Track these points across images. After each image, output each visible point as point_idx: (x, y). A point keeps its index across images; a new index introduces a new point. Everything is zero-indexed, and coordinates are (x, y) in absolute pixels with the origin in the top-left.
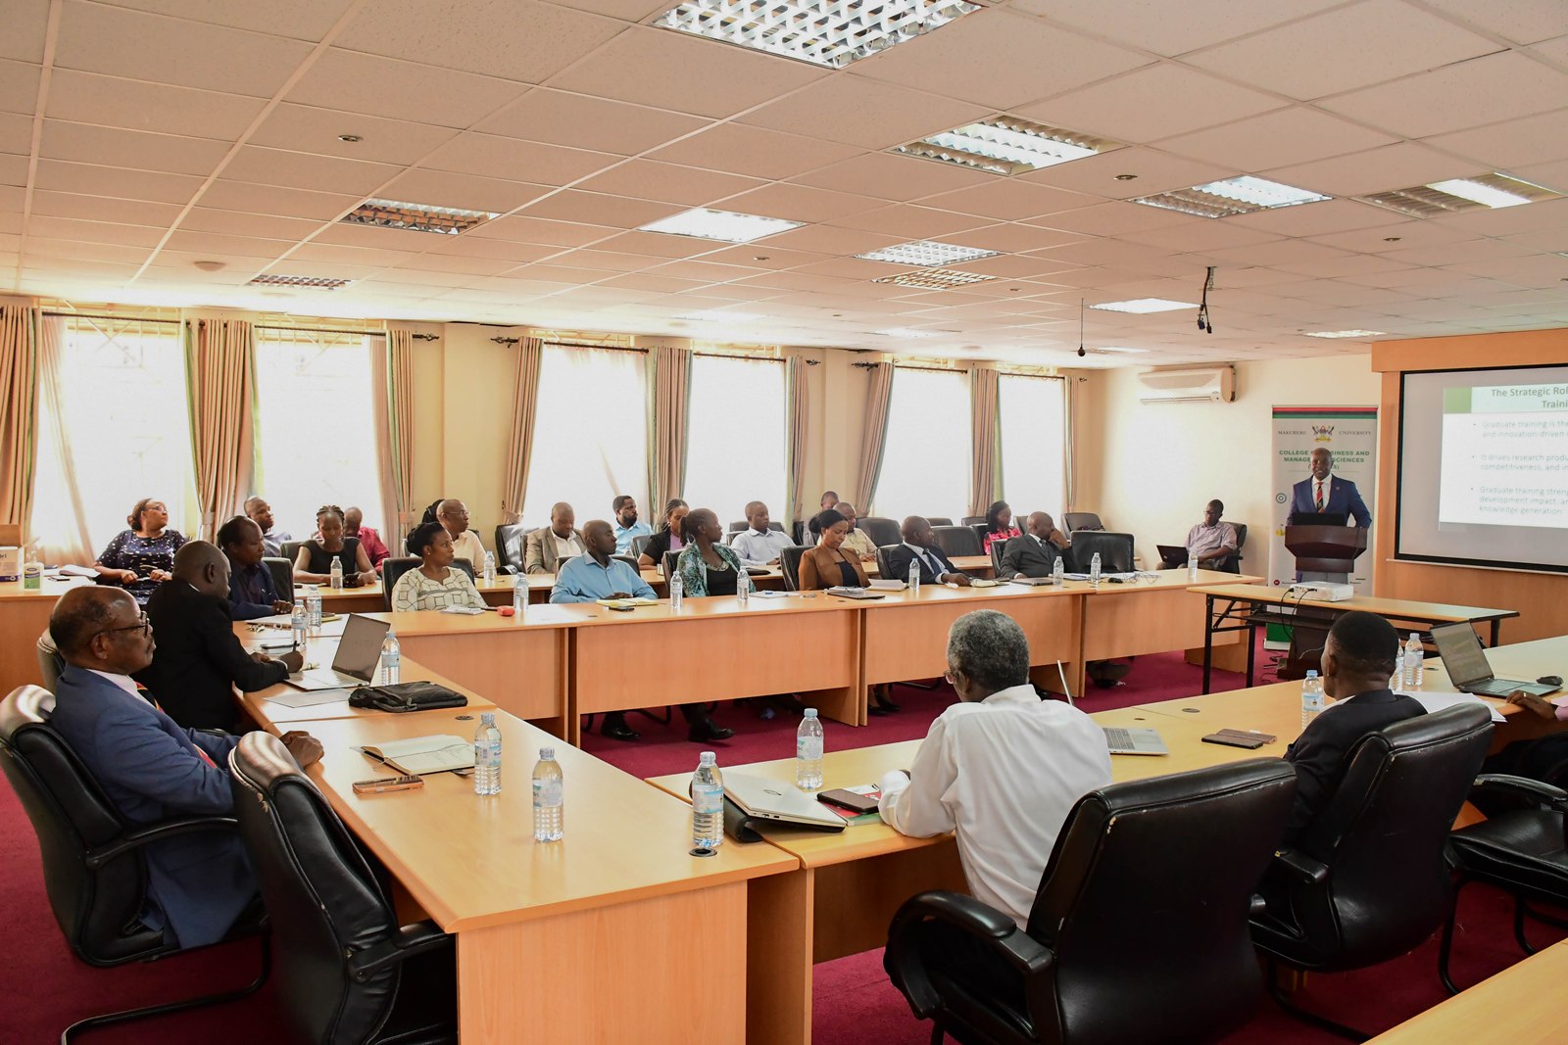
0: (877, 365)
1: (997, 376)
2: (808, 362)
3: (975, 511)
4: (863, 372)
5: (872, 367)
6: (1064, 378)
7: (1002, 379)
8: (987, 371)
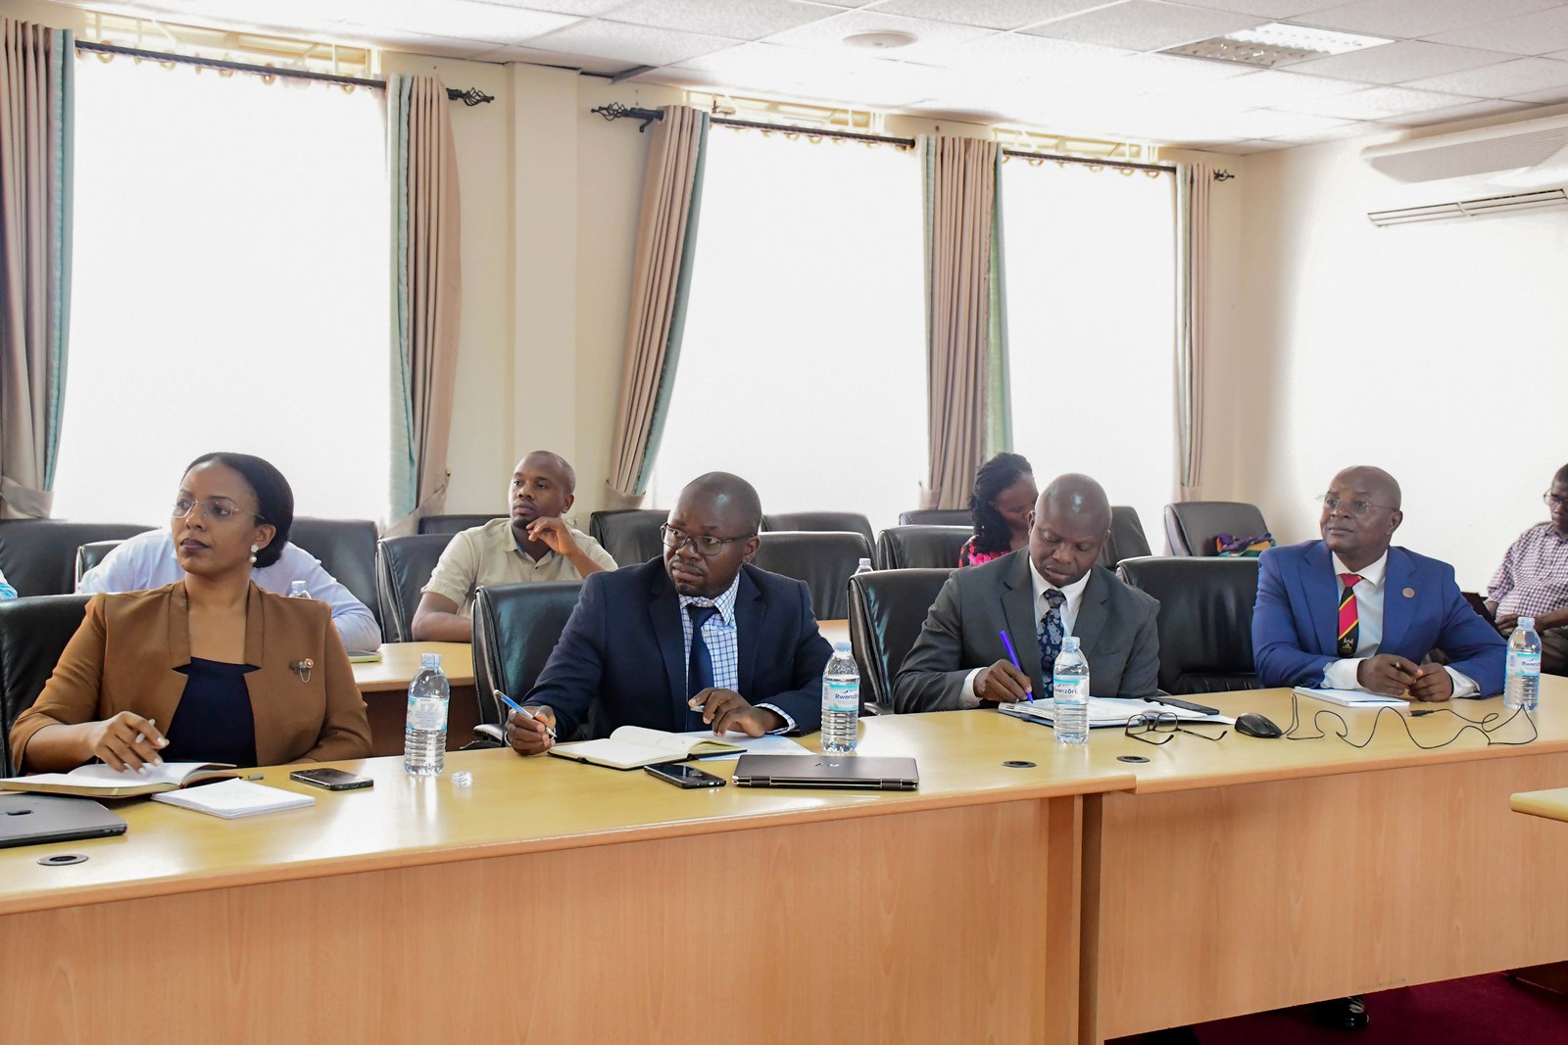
0: (659, 114)
1: (994, 158)
2: (454, 95)
3: (936, 497)
4: (624, 137)
5: (649, 118)
6: (1173, 170)
7: (1010, 168)
8: (968, 142)
